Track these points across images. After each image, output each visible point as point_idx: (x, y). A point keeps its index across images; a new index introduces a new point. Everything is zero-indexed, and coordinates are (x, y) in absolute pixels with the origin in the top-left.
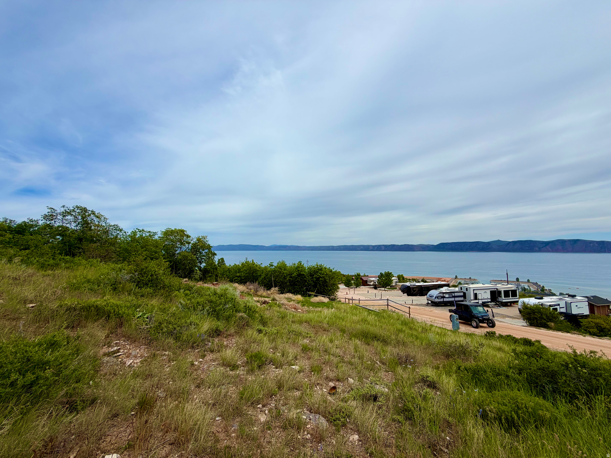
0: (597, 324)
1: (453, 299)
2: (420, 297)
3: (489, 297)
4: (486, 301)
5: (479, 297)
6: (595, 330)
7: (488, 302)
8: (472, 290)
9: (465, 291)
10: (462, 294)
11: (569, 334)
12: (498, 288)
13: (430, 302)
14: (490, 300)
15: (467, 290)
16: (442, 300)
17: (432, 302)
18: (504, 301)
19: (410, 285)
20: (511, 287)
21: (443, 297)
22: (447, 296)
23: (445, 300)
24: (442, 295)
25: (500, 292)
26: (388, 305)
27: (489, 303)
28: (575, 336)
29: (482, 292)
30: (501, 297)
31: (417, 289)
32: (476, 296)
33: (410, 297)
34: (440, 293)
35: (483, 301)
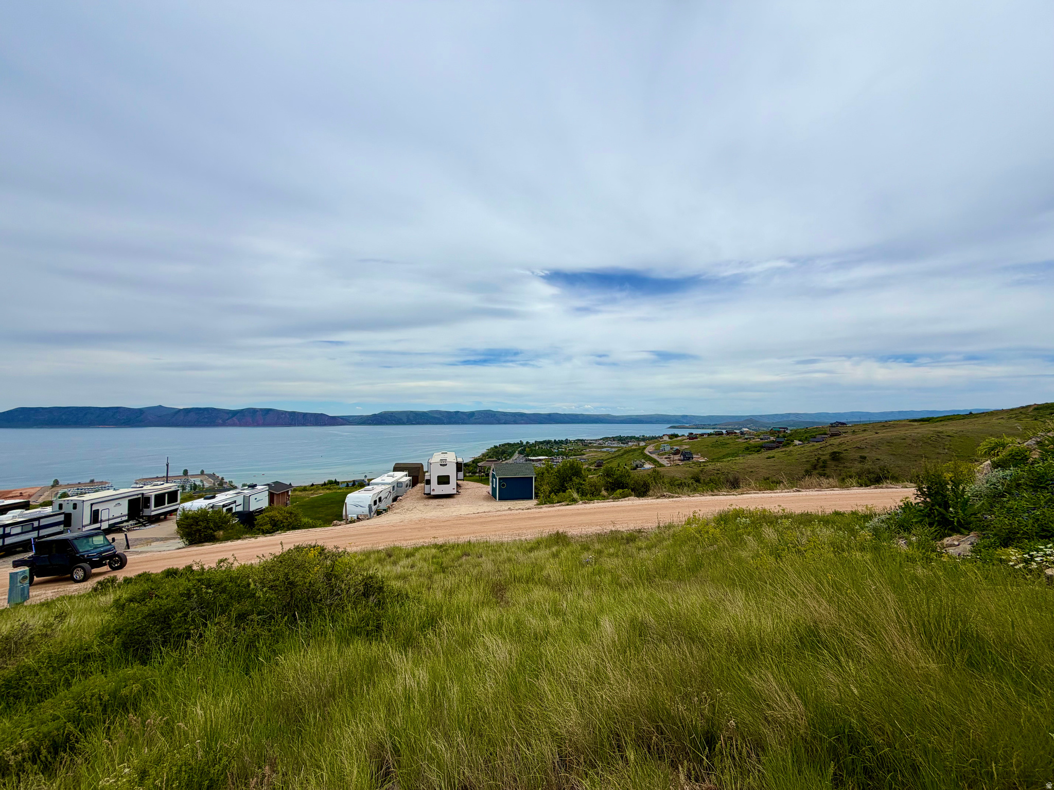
0: (271, 517)
1: (32, 535)
3: (126, 512)
4: (118, 520)
5: (103, 516)
6: (269, 526)
7: (122, 522)
8: (88, 504)
9: (68, 509)
10: (61, 518)
11: (239, 542)
12: (144, 492)
14: (126, 518)
15: (75, 508)
18: (153, 513)
20: (170, 487)
21: (6, 535)
22: (17, 530)
23: (9, 540)
25: (147, 500)
27: (125, 524)
29: (110, 505)
30: (148, 507)
32: (96, 514)
35: (112, 522)
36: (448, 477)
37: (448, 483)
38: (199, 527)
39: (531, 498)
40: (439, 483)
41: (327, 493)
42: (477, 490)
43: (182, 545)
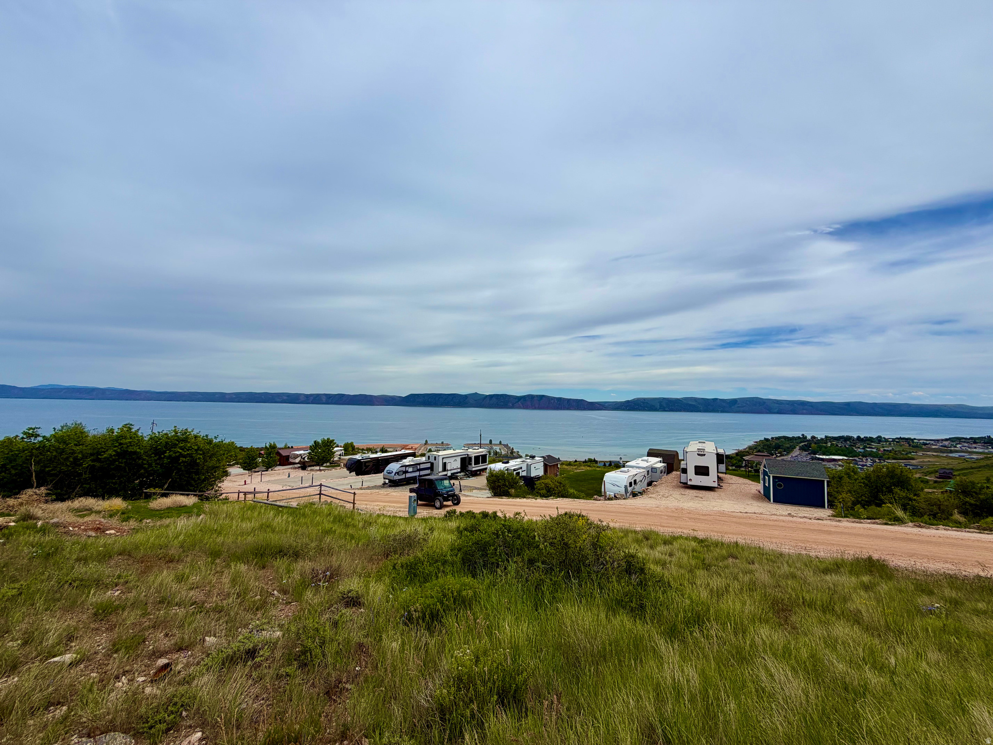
0: (546, 484)
1: (417, 474)
2: (374, 475)
3: (459, 466)
4: (455, 471)
5: (448, 467)
6: (544, 491)
7: (457, 473)
8: (441, 458)
9: (432, 460)
10: (429, 465)
11: (525, 499)
12: (469, 453)
13: (387, 481)
14: (459, 470)
15: (435, 460)
16: (403, 477)
17: (390, 481)
18: (474, 469)
19: (361, 458)
20: (482, 452)
21: (406, 472)
22: (410, 470)
23: (408, 475)
24: (404, 469)
25: (470, 458)
26: (320, 494)
27: (459, 474)
28: (529, 500)
29: (452, 460)
30: (471, 464)
32: (445, 465)
33: (360, 476)
34: (402, 466)
35: (453, 472)
36: (708, 468)
37: (707, 474)
38: (499, 484)
39: (823, 506)
40: (697, 473)
41: (588, 470)
42: (743, 486)
43: (490, 495)
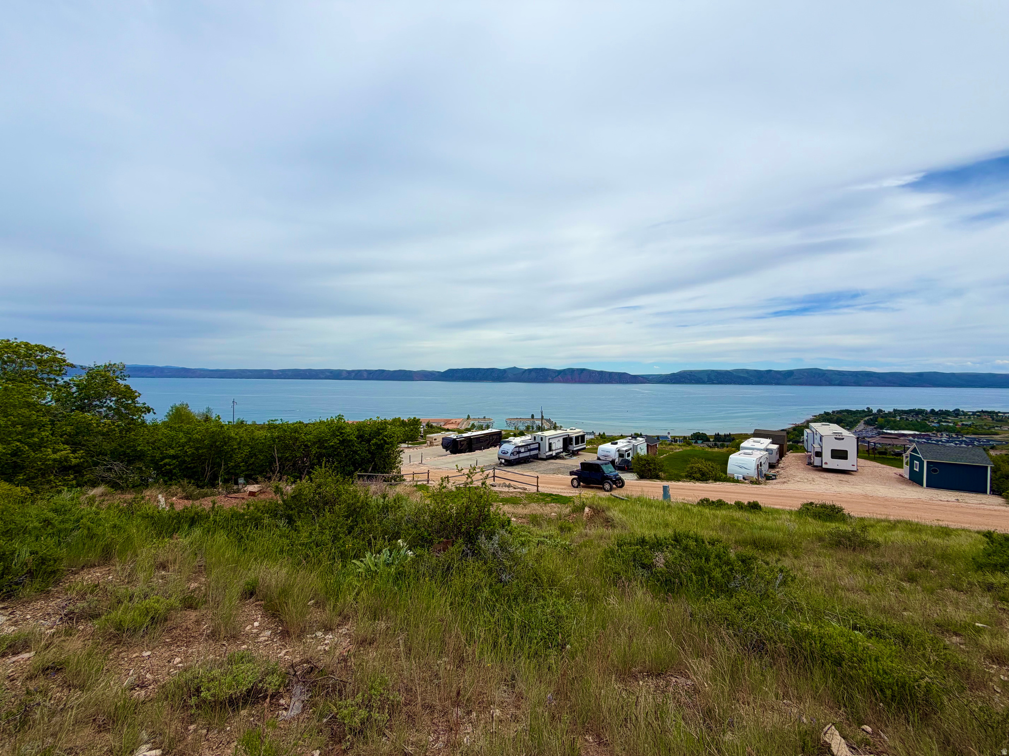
1: (528, 454)
2: (470, 453)
3: (562, 447)
4: (559, 451)
5: (553, 448)
7: (560, 453)
8: (547, 438)
9: (538, 440)
10: (536, 446)
12: (569, 434)
13: (503, 461)
14: (562, 450)
15: (542, 440)
16: (517, 457)
17: (506, 460)
18: (575, 449)
19: (455, 437)
20: (579, 432)
21: (519, 452)
22: (522, 450)
23: (521, 455)
24: (517, 449)
25: (571, 439)
26: (494, 477)
27: (562, 454)
29: (555, 440)
30: (572, 444)
31: (465, 443)
32: (550, 444)
33: (458, 455)
34: (516, 447)
35: (557, 451)
36: (846, 452)
37: (846, 458)
38: (651, 468)
39: (985, 492)
40: (833, 457)
41: (686, 450)
43: (636, 477)
